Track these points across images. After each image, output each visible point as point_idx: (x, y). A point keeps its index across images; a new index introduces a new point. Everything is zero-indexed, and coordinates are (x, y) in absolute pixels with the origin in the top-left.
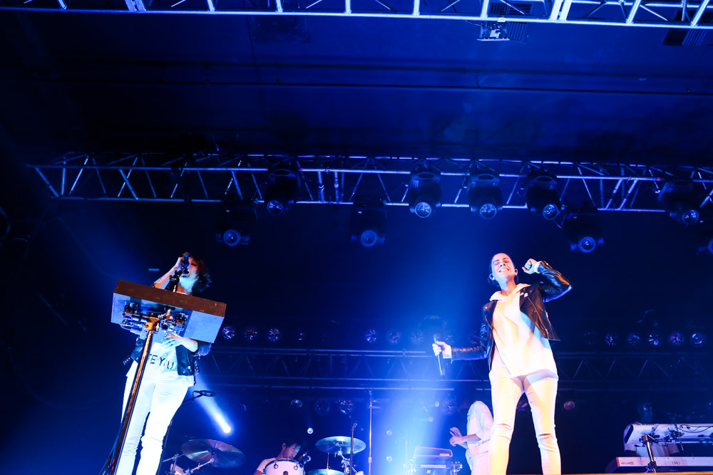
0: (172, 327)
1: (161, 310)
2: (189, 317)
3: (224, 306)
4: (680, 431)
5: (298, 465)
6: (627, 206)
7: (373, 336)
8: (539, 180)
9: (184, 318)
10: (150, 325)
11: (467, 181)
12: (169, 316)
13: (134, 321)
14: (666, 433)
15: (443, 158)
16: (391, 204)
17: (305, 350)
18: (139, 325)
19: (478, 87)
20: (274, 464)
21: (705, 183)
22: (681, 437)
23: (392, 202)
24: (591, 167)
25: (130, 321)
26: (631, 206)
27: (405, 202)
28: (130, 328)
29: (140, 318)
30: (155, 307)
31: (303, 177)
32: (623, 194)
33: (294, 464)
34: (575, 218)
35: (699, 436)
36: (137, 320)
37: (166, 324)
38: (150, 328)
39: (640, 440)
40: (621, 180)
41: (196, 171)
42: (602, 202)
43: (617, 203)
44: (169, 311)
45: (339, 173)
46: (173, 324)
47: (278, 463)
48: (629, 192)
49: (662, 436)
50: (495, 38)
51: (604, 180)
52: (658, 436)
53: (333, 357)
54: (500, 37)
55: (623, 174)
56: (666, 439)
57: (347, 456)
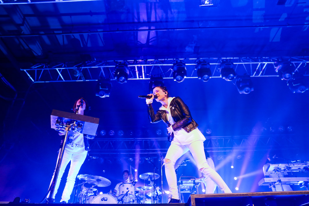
0: (76, 129)
1: (72, 122)
2: (84, 125)
3: (98, 119)
4: (290, 166)
5: (133, 185)
6: (262, 74)
7: (160, 132)
8: (226, 64)
9: (81, 125)
10: (67, 128)
11: (196, 67)
12: (75, 124)
13: (60, 127)
14: (284, 167)
15: (185, 58)
16: (165, 78)
17: (133, 139)
18: (63, 129)
19: (199, 28)
20: (123, 185)
21: (295, 63)
22: (291, 169)
23: (166, 77)
24: (246, 59)
25: (58, 127)
26: (264, 74)
27: (171, 77)
28: (59, 130)
29: (63, 126)
30: (69, 121)
31: (130, 69)
32: (260, 69)
33: (131, 185)
34: (241, 80)
35: (298, 169)
36: (62, 126)
37: (74, 128)
38: (67, 130)
39: (273, 171)
40: (260, 63)
41: (87, 68)
42: (252, 73)
43: (258, 73)
44: (75, 122)
45: (144, 66)
46: (77, 128)
47: (124, 184)
48: (263, 68)
49: (283, 169)
50: (207, 4)
51: (252, 64)
52: (281, 169)
53: (144, 141)
54: (209, 4)
55: (260, 61)
56: (285, 170)
57: (152, 181)
